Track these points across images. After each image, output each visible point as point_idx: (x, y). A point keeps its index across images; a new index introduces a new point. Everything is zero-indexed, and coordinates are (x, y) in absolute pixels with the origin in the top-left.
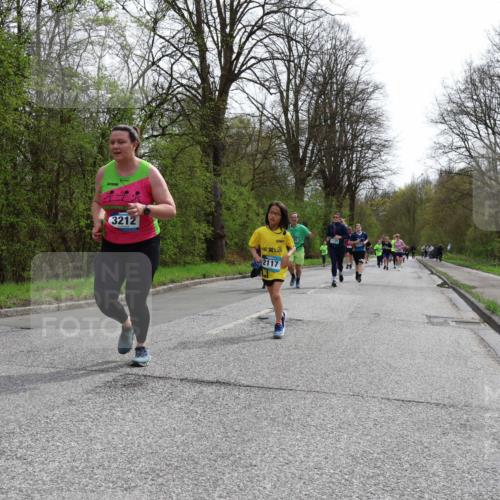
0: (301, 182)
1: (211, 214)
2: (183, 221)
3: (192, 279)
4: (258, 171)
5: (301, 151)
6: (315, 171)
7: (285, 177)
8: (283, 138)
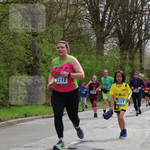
0: (101, 40)
1: (31, 66)
2: (8, 73)
3: (16, 118)
4: (67, 32)
5: (101, 15)
6: (112, 31)
7: (88, 36)
8: (87, 5)
